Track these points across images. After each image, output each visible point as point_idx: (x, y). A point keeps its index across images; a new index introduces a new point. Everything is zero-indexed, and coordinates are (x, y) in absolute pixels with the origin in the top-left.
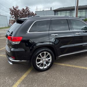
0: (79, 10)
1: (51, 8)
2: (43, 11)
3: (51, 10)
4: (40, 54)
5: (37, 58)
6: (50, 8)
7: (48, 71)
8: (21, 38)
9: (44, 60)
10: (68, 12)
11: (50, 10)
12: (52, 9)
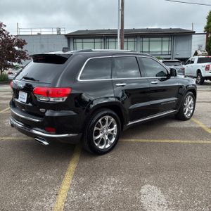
0: (125, 37)
1: (59, 31)
2: (39, 35)
3: (59, 34)
4: (100, 121)
5: (95, 128)
6: (55, 30)
7: (113, 152)
8: (69, 91)
9: (105, 131)
10: (99, 40)
11: (56, 33)
12: (62, 33)
